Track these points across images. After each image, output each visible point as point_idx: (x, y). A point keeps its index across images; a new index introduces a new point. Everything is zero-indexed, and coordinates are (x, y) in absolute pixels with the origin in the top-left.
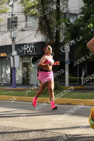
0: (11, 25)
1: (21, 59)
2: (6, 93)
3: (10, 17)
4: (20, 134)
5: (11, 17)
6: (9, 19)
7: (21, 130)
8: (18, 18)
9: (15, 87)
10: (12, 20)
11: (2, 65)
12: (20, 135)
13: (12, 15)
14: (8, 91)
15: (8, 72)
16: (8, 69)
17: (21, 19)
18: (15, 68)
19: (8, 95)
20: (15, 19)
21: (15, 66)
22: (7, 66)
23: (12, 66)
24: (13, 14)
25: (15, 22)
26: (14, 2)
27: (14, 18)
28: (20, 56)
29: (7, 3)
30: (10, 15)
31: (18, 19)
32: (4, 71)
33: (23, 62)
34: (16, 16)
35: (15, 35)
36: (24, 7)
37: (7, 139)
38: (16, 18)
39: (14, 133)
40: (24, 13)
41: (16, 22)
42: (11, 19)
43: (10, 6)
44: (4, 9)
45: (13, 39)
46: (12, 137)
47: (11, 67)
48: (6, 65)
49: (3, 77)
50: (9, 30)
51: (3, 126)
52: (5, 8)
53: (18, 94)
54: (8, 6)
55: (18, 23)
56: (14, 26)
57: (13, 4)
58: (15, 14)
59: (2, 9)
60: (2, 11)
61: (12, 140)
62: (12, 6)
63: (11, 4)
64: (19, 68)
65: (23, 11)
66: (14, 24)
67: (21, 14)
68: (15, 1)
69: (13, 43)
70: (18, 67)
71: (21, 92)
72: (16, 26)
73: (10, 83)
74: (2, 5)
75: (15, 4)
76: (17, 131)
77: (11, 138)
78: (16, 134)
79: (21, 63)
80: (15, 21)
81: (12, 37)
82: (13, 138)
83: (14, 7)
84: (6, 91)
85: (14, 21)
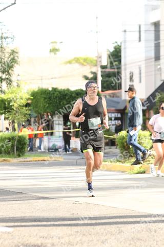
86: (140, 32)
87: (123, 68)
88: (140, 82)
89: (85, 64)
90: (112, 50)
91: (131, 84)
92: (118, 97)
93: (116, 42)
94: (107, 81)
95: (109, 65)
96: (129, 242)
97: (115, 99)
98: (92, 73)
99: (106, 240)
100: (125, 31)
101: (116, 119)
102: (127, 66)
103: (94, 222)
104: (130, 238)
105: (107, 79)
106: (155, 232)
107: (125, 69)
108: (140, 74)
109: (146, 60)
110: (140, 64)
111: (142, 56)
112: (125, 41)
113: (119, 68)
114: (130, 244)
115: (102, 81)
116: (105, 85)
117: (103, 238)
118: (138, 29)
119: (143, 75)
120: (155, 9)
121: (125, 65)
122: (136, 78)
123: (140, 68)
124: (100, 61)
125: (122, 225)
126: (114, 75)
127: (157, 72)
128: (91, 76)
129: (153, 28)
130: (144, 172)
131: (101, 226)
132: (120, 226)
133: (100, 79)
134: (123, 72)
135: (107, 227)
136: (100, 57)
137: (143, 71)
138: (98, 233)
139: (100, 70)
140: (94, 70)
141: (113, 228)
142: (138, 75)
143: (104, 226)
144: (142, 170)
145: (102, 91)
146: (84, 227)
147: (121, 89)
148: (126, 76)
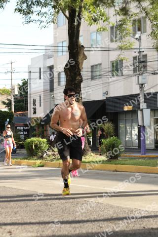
0: (139, 66)
1: (152, 113)
2: (132, 161)
3: (137, 54)
4: (151, 219)
5: (139, 54)
6: (135, 58)
7: (153, 214)
8: (148, 56)
9: (145, 154)
10: (139, 59)
11: (126, 123)
12: (152, 221)
13: (140, 52)
14: (135, 159)
15: (135, 131)
16: (134, 128)
17: (152, 57)
18: (144, 127)
19: (134, 164)
20: (143, 58)
21: (145, 125)
22: (134, 124)
23: (140, 123)
24: (141, 50)
25: (143, 62)
26: (141, 33)
27: (141, 57)
28: (151, 110)
29: (131, 35)
30: (137, 52)
31: (148, 58)
32: (129, 132)
33: (156, 119)
34: (144, 53)
35: (144, 80)
36: (155, 41)
37: (134, 226)
38: (145, 56)
39: (143, 219)
40: (156, 48)
41: (145, 62)
42: (137, 58)
43: (137, 39)
44: (129, 44)
45: (142, 86)
46: (141, 224)
47: (139, 125)
48: (132, 123)
49: (127, 139)
50: (136, 73)
51: (128, 208)
52: (130, 42)
53: (149, 163)
54: (133, 40)
55: (148, 64)
56: (142, 67)
57: (140, 37)
58: (143, 50)
59: (125, 44)
60: (126, 46)
61: (140, 228)
62: (139, 39)
63: (137, 36)
64: (150, 127)
65: (155, 47)
66: (143, 64)
67: (152, 50)
68: (143, 33)
69: (141, 91)
70: (149, 125)
71: (152, 161)
72: (145, 67)
73: (137, 148)
74: (126, 38)
75: (144, 37)
76: (147, 215)
77: (138, 226)
78: (146, 219)
79: (153, 120)
80: (144, 60)
81: (140, 83)
82: (142, 226)
83: (142, 41)
84: (132, 159)
85: (142, 60)
86: (40, 72)
87: (29, 96)
88: (40, 106)
89: (3, 94)
90: (21, 84)
91: (34, 107)
92: (25, 116)
93: (24, 79)
94: (18, 105)
95: (19, 95)
96: (33, 213)
97: (23, 117)
98: (8, 100)
99: (18, 211)
100: (30, 72)
101: (24, 130)
102: (32, 95)
103: (9, 199)
104: (34, 210)
105: (18, 104)
106: (50, 206)
107: (30, 97)
108: (40, 100)
109: (44, 91)
110: (40, 94)
111: (42, 88)
112: (30, 79)
113: (26, 97)
114: (34, 214)
115: (14, 105)
116: (17, 108)
117: (15, 210)
118: (39, 71)
119: (42, 101)
120: (50, 58)
121: (30, 94)
122: (37, 103)
123: (40, 97)
124: (14, 92)
125: (28, 202)
126: (22, 101)
127: (51, 99)
128: (7, 102)
129: (49, 70)
130: (43, 166)
131: (14, 203)
132: (27, 202)
133: (13, 103)
134: (29, 99)
135: (18, 203)
136: (14, 89)
137: (42, 99)
138: (12, 207)
139: (13, 98)
140: (9, 98)
141: (22, 203)
142: (39, 102)
143: (16, 203)
144: (41, 164)
145: (15, 112)
146: (3, 203)
147: (27, 110)
148: (30, 102)
